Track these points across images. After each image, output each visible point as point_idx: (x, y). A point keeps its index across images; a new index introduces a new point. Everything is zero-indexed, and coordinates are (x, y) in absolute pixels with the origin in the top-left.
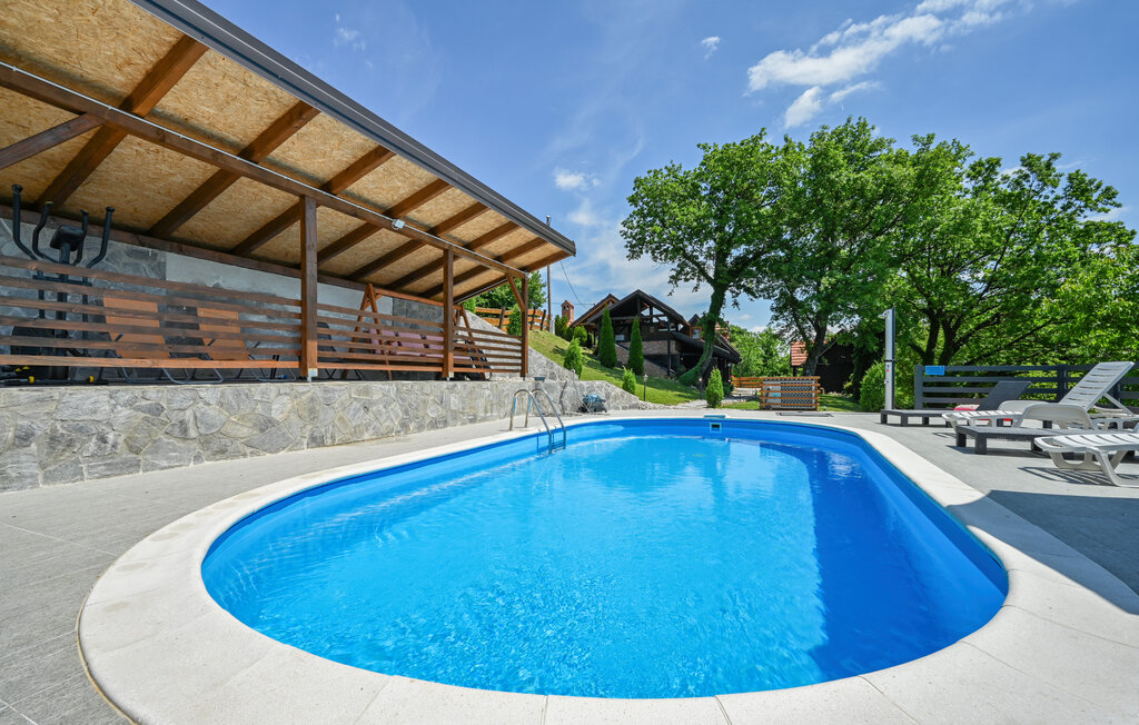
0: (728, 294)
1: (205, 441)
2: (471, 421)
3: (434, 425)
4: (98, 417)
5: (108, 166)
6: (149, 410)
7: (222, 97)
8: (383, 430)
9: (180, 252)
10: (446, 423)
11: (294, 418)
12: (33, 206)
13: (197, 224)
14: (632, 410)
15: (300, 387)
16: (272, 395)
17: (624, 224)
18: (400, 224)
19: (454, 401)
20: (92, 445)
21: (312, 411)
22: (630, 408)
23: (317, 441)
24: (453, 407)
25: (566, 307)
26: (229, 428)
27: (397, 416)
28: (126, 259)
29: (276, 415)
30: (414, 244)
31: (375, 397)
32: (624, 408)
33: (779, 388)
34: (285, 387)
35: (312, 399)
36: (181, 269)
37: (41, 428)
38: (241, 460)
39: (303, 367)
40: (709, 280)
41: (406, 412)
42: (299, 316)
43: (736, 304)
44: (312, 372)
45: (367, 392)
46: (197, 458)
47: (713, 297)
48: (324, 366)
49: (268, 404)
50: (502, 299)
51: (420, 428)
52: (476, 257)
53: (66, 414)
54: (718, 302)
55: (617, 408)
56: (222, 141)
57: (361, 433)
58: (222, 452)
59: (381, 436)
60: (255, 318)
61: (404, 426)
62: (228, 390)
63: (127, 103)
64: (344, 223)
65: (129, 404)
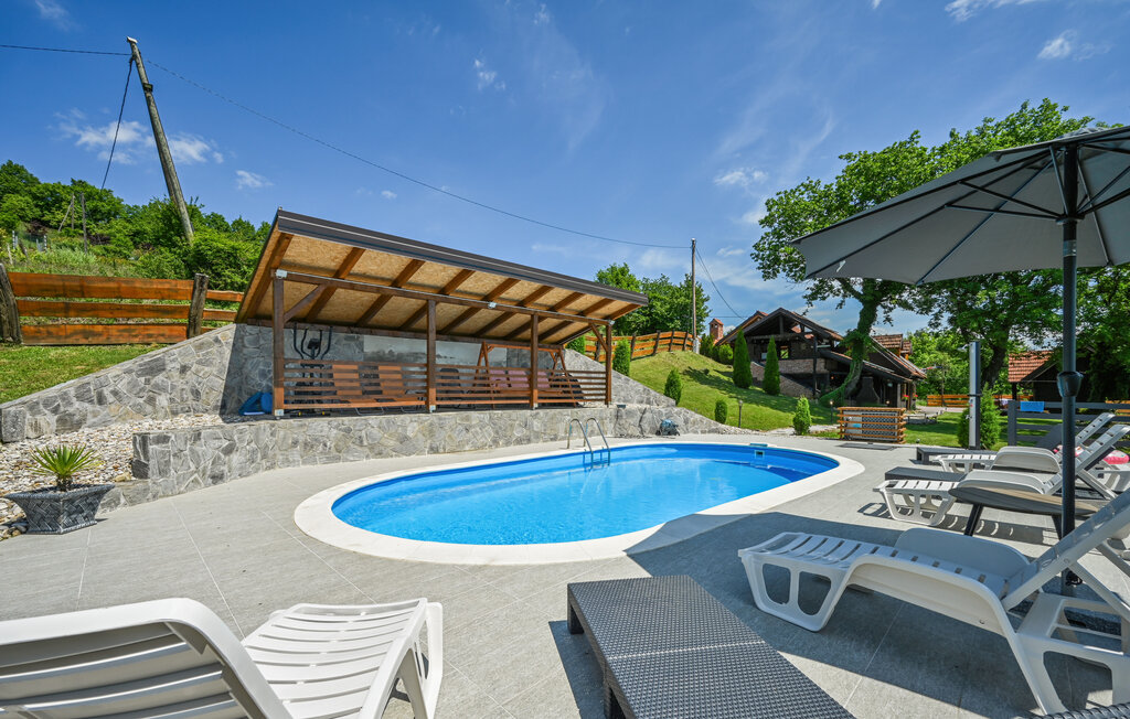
0: (880, 311)
1: (371, 448)
2: (552, 439)
3: (519, 441)
4: (323, 434)
5: (334, 298)
6: (345, 430)
7: (379, 262)
8: (479, 444)
9: (371, 334)
10: (529, 441)
11: (420, 436)
12: (303, 320)
13: (379, 317)
14: (711, 435)
15: (423, 416)
16: (407, 422)
17: (756, 246)
18: (493, 305)
19: (537, 425)
20: (321, 447)
21: (431, 431)
22: (709, 432)
23: (434, 450)
24: (535, 429)
25: (715, 325)
26: (383, 441)
27: (490, 435)
28: (344, 342)
29: (410, 434)
30: (508, 314)
31: (474, 423)
32: (703, 432)
33: (860, 419)
34: (414, 416)
35: (431, 424)
36: (372, 344)
37: (301, 439)
38: (389, 459)
39: (427, 403)
40: (857, 295)
41: (497, 433)
42: (426, 373)
43: (888, 319)
44: (432, 407)
45: (468, 419)
46: (367, 457)
47: (862, 314)
48: (438, 403)
49: (405, 428)
50: (662, 316)
51: (507, 444)
52: (559, 317)
53: (310, 433)
54: (868, 318)
55: (696, 432)
56: (383, 279)
57: (463, 446)
58: (380, 454)
59: (477, 448)
60: (412, 369)
61: (495, 442)
62: (383, 418)
63: (337, 274)
64: (457, 310)
65: (336, 427)
